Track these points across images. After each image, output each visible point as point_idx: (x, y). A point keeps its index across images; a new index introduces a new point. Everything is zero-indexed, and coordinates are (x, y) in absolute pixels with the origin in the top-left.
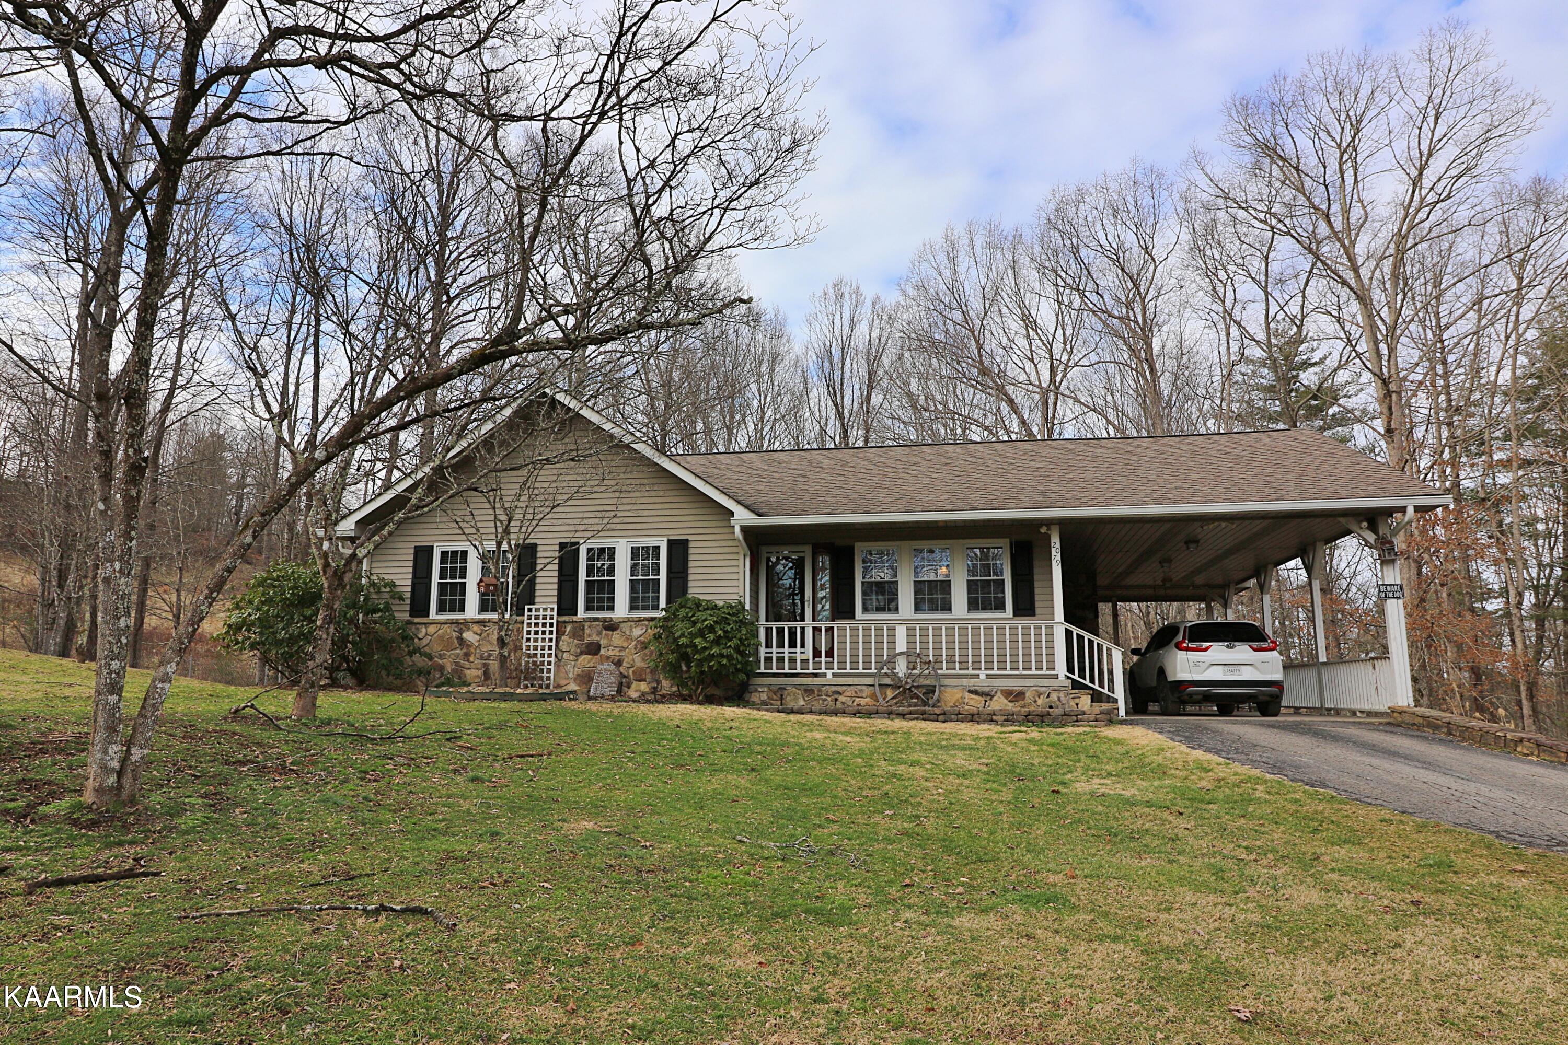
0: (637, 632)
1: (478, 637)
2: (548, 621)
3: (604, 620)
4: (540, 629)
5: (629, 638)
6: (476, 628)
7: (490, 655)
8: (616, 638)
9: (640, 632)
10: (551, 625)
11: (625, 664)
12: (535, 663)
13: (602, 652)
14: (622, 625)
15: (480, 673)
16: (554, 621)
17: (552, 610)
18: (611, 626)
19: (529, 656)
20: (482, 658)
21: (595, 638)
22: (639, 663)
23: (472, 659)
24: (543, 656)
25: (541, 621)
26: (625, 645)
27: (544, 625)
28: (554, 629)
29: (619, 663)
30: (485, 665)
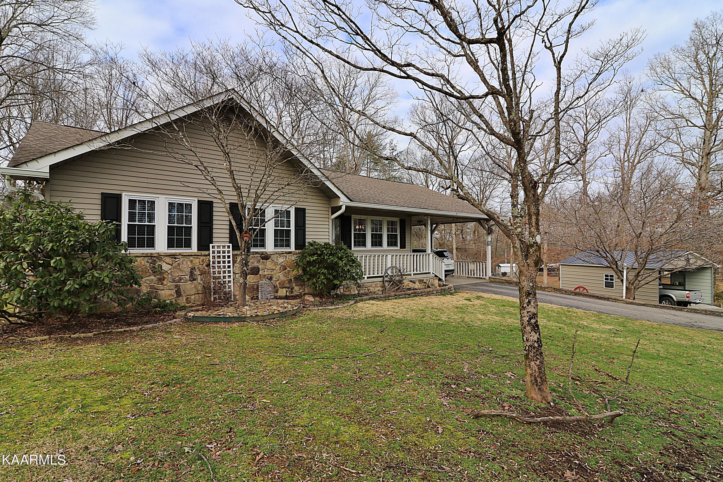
0: (281, 260)
1: (170, 267)
2: (226, 254)
3: (262, 253)
4: (221, 260)
5: (276, 264)
6: (168, 260)
7: (181, 279)
8: (269, 264)
9: (282, 260)
10: (229, 257)
11: (274, 279)
12: (219, 283)
13: (260, 272)
14: (272, 256)
15: (173, 292)
16: (231, 254)
17: (229, 247)
18: (266, 257)
19: (214, 278)
20: (174, 281)
21: (256, 264)
22: (282, 278)
23: (165, 283)
24: (224, 277)
25: (221, 254)
26: (274, 268)
27: (224, 257)
28: (231, 259)
29: (271, 279)
30: (176, 286)
